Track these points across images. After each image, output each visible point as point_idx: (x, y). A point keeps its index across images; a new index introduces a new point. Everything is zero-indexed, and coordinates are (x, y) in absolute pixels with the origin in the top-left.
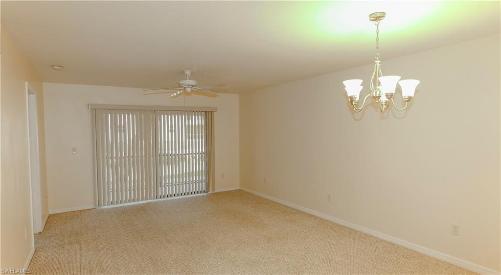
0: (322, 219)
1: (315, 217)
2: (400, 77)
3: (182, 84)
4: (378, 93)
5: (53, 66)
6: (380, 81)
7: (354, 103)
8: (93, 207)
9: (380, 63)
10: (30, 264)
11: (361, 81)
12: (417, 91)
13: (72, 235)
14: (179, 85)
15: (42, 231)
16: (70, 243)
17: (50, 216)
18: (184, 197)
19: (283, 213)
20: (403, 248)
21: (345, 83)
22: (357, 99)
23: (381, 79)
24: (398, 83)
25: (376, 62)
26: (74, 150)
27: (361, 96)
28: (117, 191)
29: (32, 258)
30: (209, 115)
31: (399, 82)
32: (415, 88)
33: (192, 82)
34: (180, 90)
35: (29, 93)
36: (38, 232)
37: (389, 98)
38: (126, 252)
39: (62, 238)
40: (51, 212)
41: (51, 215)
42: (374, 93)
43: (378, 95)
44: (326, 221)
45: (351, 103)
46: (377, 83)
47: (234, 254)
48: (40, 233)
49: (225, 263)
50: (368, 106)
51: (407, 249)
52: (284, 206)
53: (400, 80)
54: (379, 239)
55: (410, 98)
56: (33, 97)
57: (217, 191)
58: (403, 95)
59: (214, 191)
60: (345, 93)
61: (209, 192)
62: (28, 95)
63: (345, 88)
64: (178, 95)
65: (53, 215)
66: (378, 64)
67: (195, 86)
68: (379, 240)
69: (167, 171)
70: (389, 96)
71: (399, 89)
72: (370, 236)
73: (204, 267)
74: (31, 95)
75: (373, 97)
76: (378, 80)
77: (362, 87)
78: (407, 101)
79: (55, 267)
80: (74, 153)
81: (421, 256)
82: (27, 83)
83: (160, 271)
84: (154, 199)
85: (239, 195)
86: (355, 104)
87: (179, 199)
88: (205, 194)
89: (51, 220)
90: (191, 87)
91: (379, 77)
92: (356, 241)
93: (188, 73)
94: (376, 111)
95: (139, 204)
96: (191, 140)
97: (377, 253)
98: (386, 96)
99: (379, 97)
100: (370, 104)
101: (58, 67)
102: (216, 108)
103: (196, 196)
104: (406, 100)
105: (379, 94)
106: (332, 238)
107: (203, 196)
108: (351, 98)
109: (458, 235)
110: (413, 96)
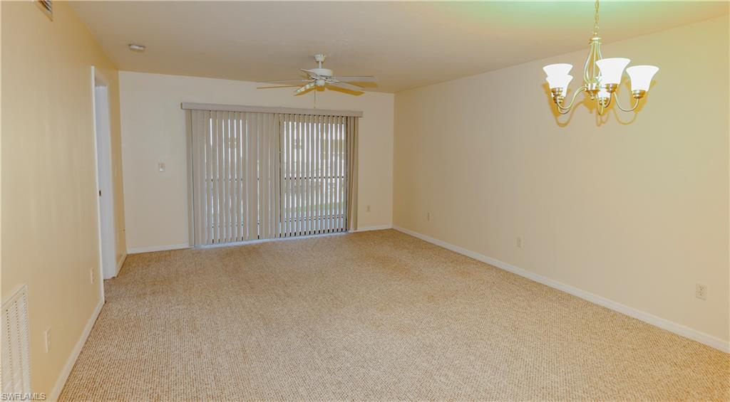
0: (508, 272)
1: (498, 270)
2: (628, 61)
3: (314, 74)
4: (595, 85)
5: (130, 45)
6: (599, 66)
7: (558, 101)
8: (187, 247)
9: (599, 41)
10: (97, 319)
11: (569, 67)
12: (653, 83)
13: (156, 283)
14: (309, 75)
15: (116, 276)
16: (154, 293)
17: (128, 256)
18: (314, 236)
19: (452, 262)
20: (623, 315)
21: (546, 69)
22: (564, 94)
23: (600, 63)
24: (625, 71)
25: (594, 39)
26: (162, 166)
27: (569, 91)
28: (221, 227)
29: (101, 311)
30: (350, 122)
31: (628, 70)
32: (651, 78)
33: (327, 72)
34: (309, 83)
35: (98, 83)
36: (110, 277)
37: (612, 92)
38: (228, 308)
39: (143, 286)
40: (130, 251)
41: (130, 255)
42: (590, 85)
43: (594, 89)
44: (514, 274)
45: (555, 99)
46: (594, 70)
47: (379, 315)
48: (114, 278)
49: (367, 327)
50: (578, 104)
51: (628, 317)
52: (455, 253)
53: (629, 66)
54: (588, 302)
55: (642, 94)
56: (104, 90)
57: (360, 229)
58: (632, 90)
59: (356, 229)
60: (546, 85)
61: (350, 231)
62: (96, 86)
63: (547, 79)
64: (307, 91)
65: (133, 255)
66: (597, 42)
67: (330, 77)
68: (588, 304)
69: (292, 202)
70: (612, 89)
71: (626, 79)
72: (575, 297)
73: (335, 331)
74: (101, 87)
75: (587, 91)
76: (596, 66)
77: (571, 78)
78: (639, 98)
79: (131, 324)
80: (161, 170)
81: (649, 328)
82: (93, 68)
83: (275, 335)
84: (271, 237)
85: (390, 236)
86: (560, 103)
87: (306, 239)
88: (344, 233)
89: (129, 263)
90: (324, 78)
91: (597, 60)
92: (555, 304)
93: (320, 58)
94: (591, 112)
95: (250, 244)
96: (325, 161)
97: (584, 321)
98: (607, 88)
99: (596, 92)
100: (581, 103)
101: (137, 47)
102: (362, 112)
103: (331, 236)
104: (638, 95)
105: (596, 87)
106: (521, 298)
107: (340, 237)
108: (554, 91)
109: (705, 299)
110: (647, 90)
